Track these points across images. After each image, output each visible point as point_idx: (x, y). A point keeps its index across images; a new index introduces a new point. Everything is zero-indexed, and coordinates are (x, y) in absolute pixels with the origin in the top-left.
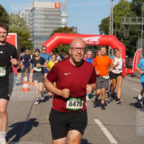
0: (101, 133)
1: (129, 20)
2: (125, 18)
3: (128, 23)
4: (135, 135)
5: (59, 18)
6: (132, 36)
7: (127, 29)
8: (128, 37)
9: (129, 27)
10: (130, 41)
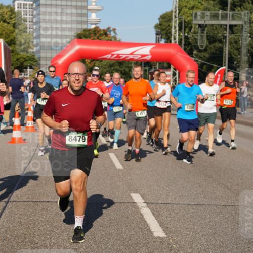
0: (139, 218)
1: (207, 15)
2: (199, 13)
3: (205, 21)
4: (199, 220)
5: (84, 11)
6: (212, 44)
7: (203, 33)
8: (204, 46)
9: (206, 29)
10: (208, 53)
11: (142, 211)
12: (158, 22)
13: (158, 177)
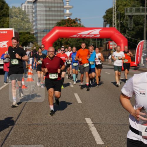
0: (89, 133)
1: (133, 10)
3: (132, 13)
4: (124, 134)
5: (62, 9)
7: (131, 20)
8: (132, 28)
9: (133, 18)
10: (135, 32)
11: (91, 129)
12: (105, 14)
13: (102, 108)
